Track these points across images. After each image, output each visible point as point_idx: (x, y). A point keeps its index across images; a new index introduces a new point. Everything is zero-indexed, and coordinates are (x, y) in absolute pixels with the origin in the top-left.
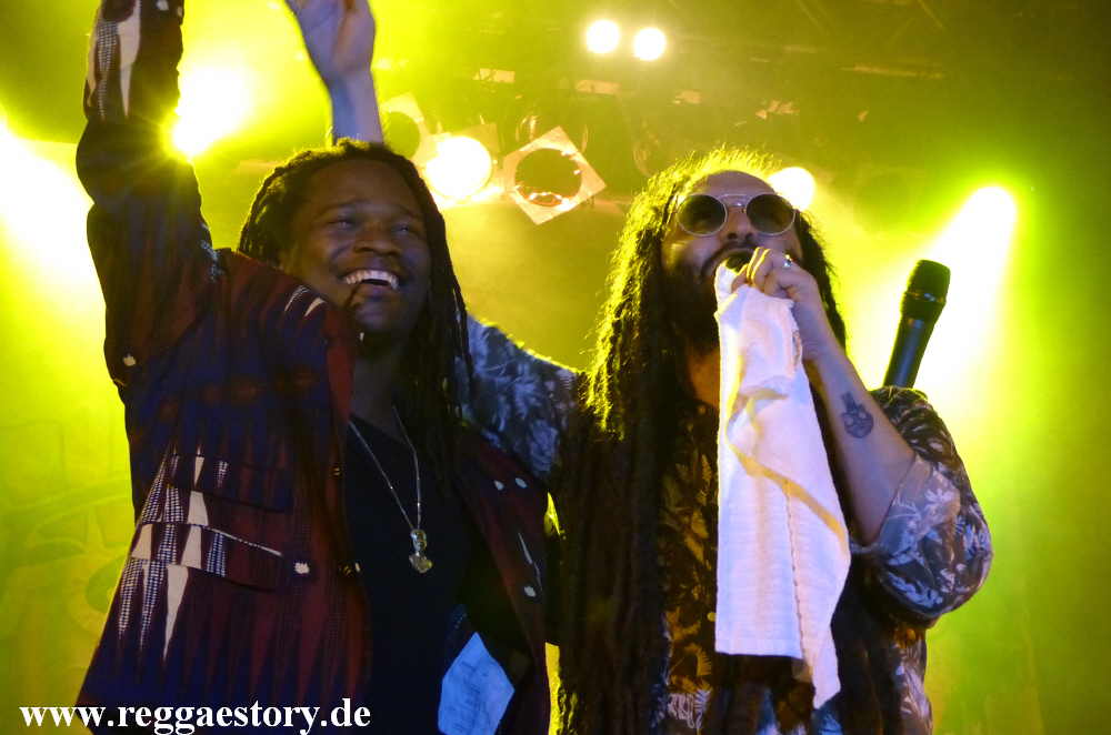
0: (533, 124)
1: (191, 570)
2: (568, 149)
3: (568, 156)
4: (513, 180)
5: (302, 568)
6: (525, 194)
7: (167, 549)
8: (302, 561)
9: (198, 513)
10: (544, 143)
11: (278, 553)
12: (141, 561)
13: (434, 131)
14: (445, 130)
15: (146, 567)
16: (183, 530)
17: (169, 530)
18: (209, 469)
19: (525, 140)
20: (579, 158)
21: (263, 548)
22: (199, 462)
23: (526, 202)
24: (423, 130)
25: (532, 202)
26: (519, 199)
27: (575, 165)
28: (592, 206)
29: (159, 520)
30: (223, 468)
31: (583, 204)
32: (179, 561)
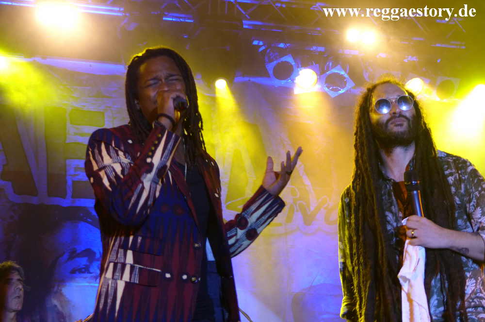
0: (331, 64)
1: (126, 282)
2: (343, 73)
3: (342, 75)
4: (324, 84)
5: (168, 276)
6: (328, 87)
7: (118, 274)
8: (168, 273)
9: (130, 258)
10: (335, 71)
11: (159, 271)
12: (109, 279)
13: (298, 67)
14: (302, 67)
15: (110, 282)
16: (124, 265)
17: (119, 266)
18: (135, 240)
19: (328, 70)
20: (346, 76)
21: (154, 269)
22: (131, 238)
23: (328, 90)
24: (294, 67)
25: (330, 90)
26: (326, 89)
27: (345, 78)
28: (350, 91)
29: (116, 261)
30: (140, 239)
31: (347, 91)
32: (121, 279)
